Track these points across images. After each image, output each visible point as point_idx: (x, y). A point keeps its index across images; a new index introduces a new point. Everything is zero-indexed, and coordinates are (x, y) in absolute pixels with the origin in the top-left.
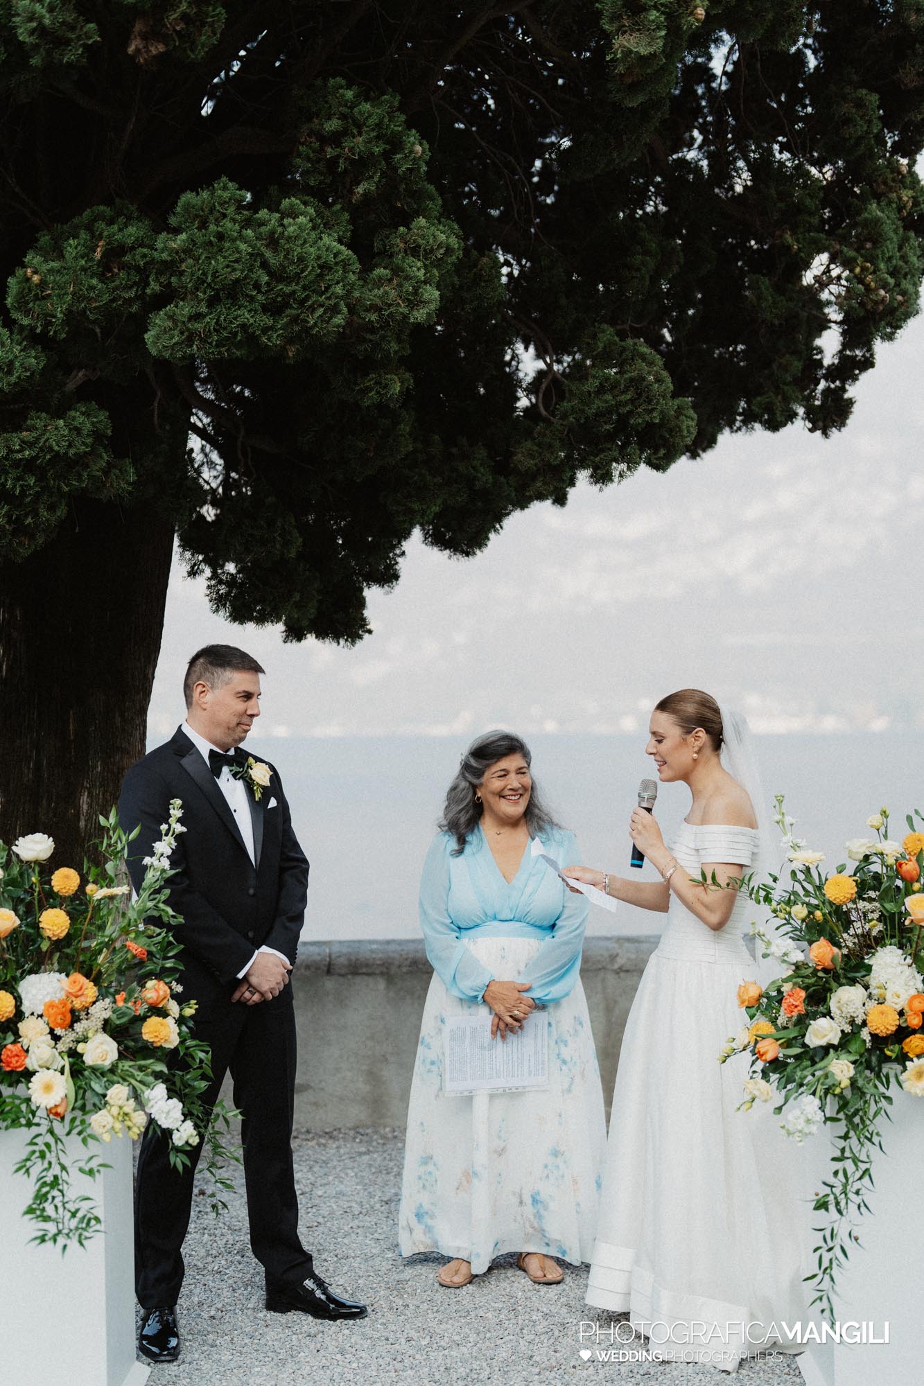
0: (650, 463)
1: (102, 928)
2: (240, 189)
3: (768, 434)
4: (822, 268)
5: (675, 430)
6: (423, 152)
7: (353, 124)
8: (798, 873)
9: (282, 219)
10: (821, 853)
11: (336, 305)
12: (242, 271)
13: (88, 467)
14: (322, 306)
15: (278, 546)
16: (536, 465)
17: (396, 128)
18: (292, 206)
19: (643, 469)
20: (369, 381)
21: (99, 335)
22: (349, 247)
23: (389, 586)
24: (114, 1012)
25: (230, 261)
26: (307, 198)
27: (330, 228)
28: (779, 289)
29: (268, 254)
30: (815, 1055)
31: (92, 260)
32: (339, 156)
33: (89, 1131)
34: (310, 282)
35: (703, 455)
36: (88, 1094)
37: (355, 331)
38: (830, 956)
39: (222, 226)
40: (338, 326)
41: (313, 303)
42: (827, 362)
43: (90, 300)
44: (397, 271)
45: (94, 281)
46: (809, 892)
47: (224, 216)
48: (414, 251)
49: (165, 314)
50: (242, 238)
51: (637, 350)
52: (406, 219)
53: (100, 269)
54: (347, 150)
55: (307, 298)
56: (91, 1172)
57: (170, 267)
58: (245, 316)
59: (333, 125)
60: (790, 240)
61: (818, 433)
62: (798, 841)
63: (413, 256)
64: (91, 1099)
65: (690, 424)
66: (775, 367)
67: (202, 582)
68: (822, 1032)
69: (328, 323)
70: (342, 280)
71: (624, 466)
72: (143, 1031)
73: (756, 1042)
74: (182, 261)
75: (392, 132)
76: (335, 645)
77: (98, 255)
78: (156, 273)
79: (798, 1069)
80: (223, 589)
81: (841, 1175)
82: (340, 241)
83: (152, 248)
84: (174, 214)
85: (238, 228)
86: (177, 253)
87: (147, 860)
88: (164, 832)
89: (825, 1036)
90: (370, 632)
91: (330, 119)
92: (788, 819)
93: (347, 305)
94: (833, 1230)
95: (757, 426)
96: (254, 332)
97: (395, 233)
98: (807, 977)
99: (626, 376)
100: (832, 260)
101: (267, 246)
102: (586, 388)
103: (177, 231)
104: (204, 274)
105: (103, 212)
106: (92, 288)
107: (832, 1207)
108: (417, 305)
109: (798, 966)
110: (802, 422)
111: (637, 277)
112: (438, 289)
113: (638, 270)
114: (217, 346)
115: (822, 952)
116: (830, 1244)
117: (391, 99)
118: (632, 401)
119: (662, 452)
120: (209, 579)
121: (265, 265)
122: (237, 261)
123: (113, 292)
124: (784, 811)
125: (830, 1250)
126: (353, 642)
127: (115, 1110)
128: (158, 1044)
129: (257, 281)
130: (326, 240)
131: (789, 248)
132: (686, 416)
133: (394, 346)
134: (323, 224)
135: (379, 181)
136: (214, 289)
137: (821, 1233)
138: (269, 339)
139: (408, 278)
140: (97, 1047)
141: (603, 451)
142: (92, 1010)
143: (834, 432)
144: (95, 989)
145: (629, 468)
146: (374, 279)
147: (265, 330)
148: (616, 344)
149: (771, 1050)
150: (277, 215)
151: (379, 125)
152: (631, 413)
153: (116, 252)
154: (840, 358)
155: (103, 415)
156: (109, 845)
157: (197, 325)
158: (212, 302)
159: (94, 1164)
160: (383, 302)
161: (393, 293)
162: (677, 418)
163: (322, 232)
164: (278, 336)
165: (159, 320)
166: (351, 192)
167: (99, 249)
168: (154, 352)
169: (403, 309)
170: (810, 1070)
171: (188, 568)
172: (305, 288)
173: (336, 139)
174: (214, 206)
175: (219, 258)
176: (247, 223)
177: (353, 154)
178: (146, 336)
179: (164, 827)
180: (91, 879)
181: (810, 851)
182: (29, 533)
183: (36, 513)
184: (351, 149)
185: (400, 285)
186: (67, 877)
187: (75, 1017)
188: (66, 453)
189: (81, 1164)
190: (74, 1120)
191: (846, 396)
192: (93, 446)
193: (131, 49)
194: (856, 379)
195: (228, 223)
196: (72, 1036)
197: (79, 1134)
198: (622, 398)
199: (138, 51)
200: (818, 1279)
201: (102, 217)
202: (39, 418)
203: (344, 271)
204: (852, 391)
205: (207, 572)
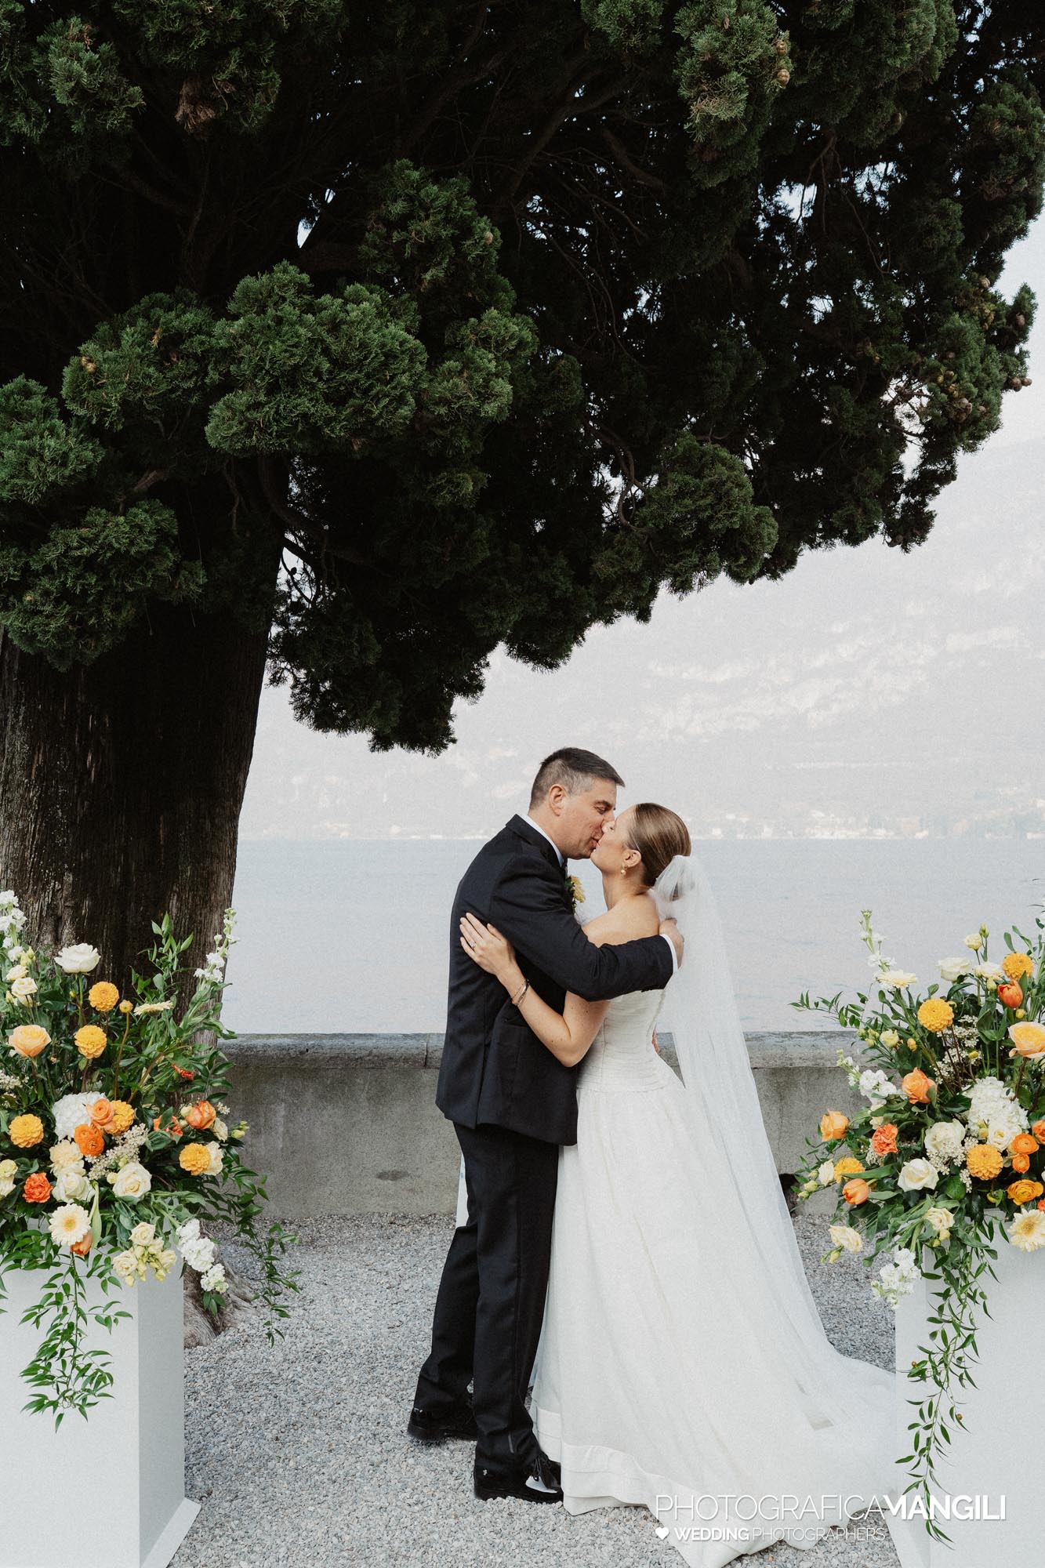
0: (730, 573)
2: (299, 272)
3: (848, 548)
6: (495, 239)
7: (418, 207)
8: (887, 994)
9: (345, 304)
10: (912, 975)
11: (403, 395)
12: (302, 357)
13: (152, 566)
14: (386, 396)
15: (356, 653)
16: (616, 573)
17: (465, 213)
18: (357, 292)
19: (723, 578)
20: (440, 480)
21: (162, 430)
22: (417, 336)
23: (473, 696)
24: (150, 1138)
25: (288, 346)
26: (373, 286)
27: (398, 319)
28: (860, 402)
29: (329, 340)
30: (909, 1199)
31: (149, 348)
32: (405, 241)
33: (111, 1273)
34: (374, 370)
35: (783, 576)
36: (118, 1228)
37: (420, 426)
38: (926, 1090)
39: (282, 310)
40: (405, 418)
41: (378, 393)
42: (906, 478)
43: (147, 389)
44: (468, 364)
45: (151, 370)
46: (899, 1014)
47: (284, 299)
48: (485, 342)
49: (224, 404)
50: (301, 322)
51: (718, 455)
52: (478, 311)
53: (158, 358)
54: (413, 234)
55: (371, 387)
56: (107, 1322)
57: (227, 355)
58: (305, 404)
59: (398, 207)
60: (871, 351)
61: (898, 547)
62: (888, 959)
63: (485, 348)
64: (119, 1235)
65: (771, 531)
66: (855, 479)
67: (285, 690)
68: (917, 1175)
69: (393, 413)
70: (409, 370)
71: (702, 574)
72: (180, 1159)
73: (843, 1183)
74: (240, 347)
75: (461, 216)
76: (421, 753)
77: (155, 342)
78: (215, 363)
79: (890, 1215)
80: (306, 698)
81: (939, 1339)
82: (408, 330)
83: (210, 335)
84: (233, 298)
85: (298, 312)
86: (234, 339)
87: (199, 973)
88: (217, 943)
89: (921, 1179)
90: (454, 741)
91: (395, 201)
92: (876, 937)
93: (415, 397)
94: (931, 1404)
95: (837, 541)
96: (316, 423)
97: (466, 324)
98: (899, 1112)
99: (705, 480)
101: (328, 331)
103: (236, 317)
104: (262, 359)
105: (161, 299)
106: (149, 377)
107: (930, 1377)
108: (489, 399)
109: (889, 1100)
110: (882, 537)
111: (717, 382)
112: (510, 383)
113: (718, 375)
114: (278, 437)
115: (916, 1085)
116: (929, 1421)
117: (460, 183)
118: (712, 506)
119: (743, 559)
120: (293, 686)
121: (326, 351)
122: (296, 346)
123: (171, 382)
124: (871, 927)
125: (928, 1427)
126: (438, 752)
127: (139, 1251)
128: (196, 1174)
129: (317, 368)
130: (392, 328)
131: (871, 359)
132: (767, 524)
133: (465, 442)
134: (389, 312)
135: (448, 268)
136: (272, 376)
137: (919, 1407)
138: (332, 431)
139: (478, 369)
140: (129, 1177)
141: (682, 557)
142: (127, 1135)
143: (914, 548)
144: (133, 1111)
145: (709, 578)
146: (444, 372)
147: (329, 421)
148: (695, 449)
149: (859, 1191)
150: (340, 301)
151: (447, 208)
152: (711, 518)
153: (174, 341)
154: (921, 473)
155: (167, 514)
156: (160, 955)
157: (255, 415)
158: (272, 390)
159: (111, 1312)
160: (452, 395)
161: (463, 386)
162: (758, 525)
163: (388, 321)
164: (342, 427)
165: (218, 410)
166: (421, 281)
167: (156, 337)
168: (213, 443)
169: (474, 403)
170: (904, 1217)
171: (275, 678)
172: (368, 376)
173: (402, 222)
174: (273, 288)
175: (277, 342)
176: (310, 308)
177: (420, 238)
178: (206, 428)
179: (218, 937)
181: (901, 971)
182: (95, 634)
183: (99, 614)
184: (418, 233)
185: (470, 378)
186: (104, 991)
187: (109, 1142)
188: (127, 552)
189: (99, 1311)
190: (98, 1258)
191: (926, 510)
192: (156, 544)
193: (178, 116)
194: (936, 492)
195: (287, 307)
196: (105, 1163)
197: (101, 1275)
198: (701, 502)
199: (185, 116)
200: (914, 1461)
201: (158, 304)
202: (99, 514)
203: (411, 360)
204: (933, 505)
205: (290, 681)
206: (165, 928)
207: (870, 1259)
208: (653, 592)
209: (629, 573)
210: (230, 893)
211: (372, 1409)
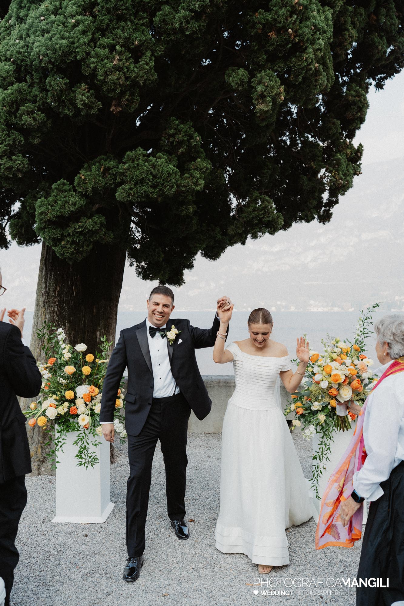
0: (269, 232)
1: (101, 372)
2: (144, 150)
3: (306, 223)
4: (323, 173)
5: (277, 223)
6: (199, 139)
7: (178, 131)
9: (157, 159)
11: (173, 185)
12: (145, 175)
13: (99, 233)
14: (168, 185)
15: (156, 257)
16: (234, 233)
17: (191, 132)
18: (160, 155)
19: (267, 234)
20: (183, 208)
21: (102, 194)
22: (177, 168)
23: (190, 269)
25: (141, 172)
26: (164, 153)
27: (171, 162)
28: (310, 180)
29: (152, 170)
30: (314, 413)
31: (100, 172)
32: (174, 141)
33: (95, 433)
34: (165, 179)
35: (288, 229)
36: (96, 421)
37: (179, 193)
39: (138, 162)
40: (173, 192)
41: (166, 185)
42: (324, 202)
43: (99, 184)
44: (191, 175)
45: (101, 178)
47: (139, 159)
48: (196, 169)
49: (121, 188)
50: (144, 165)
52: (194, 159)
53: (102, 175)
55: (164, 183)
56: (96, 445)
57: (123, 174)
58: (145, 188)
59: (172, 131)
60: (313, 165)
61: (322, 223)
64: (96, 423)
65: (281, 222)
66: (308, 203)
67: (134, 268)
69: (170, 190)
70: (175, 178)
71: (261, 233)
73: (297, 409)
74: (127, 172)
77: (102, 170)
78: (119, 176)
79: (309, 417)
80: (140, 270)
81: (321, 449)
82: (174, 166)
83: (118, 168)
84: (124, 158)
85: (143, 162)
86: (125, 170)
89: (317, 407)
90: (185, 283)
91: (171, 129)
93: (176, 185)
94: (318, 466)
95: (303, 221)
96: (148, 194)
97: (191, 163)
100: (326, 171)
101: (152, 168)
102: (249, 210)
103: (125, 163)
104: (133, 176)
105: (103, 157)
106: (100, 180)
107: (318, 459)
108: (198, 185)
110: (317, 220)
112: (204, 180)
113: (266, 174)
114: (137, 197)
117: (190, 123)
118: (263, 214)
119: (273, 229)
120: (136, 267)
121: (151, 173)
122: (143, 172)
123: (106, 181)
125: (317, 471)
126: (180, 286)
129: (149, 178)
130: (170, 166)
131: (313, 167)
132: (280, 219)
133: (190, 197)
134: (169, 161)
135: (186, 148)
136: (136, 181)
137: (315, 467)
138: (152, 196)
139: (194, 177)
141: (255, 229)
142: (97, 396)
143: (327, 223)
144: (98, 390)
145: (262, 234)
146: (184, 177)
147: (151, 193)
149: (301, 411)
150: (155, 158)
151: (186, 131)
152: (263, 217)
153: (107, 169)
154: (328, 201)
155: (103, 218)
156: (103, 347)
157: (131, 191)
158: (135, 185)
159: (97, 442)
160: (187, 184)
161: (190, 182)
162: (277, 219)
163: (169, 163)
164: (155, 195)
165: (120, 190)
166: (178, 151)
168: (118, 199)
169: (193, 186)
170: (312, 417)
171: (130, 264)
172: (163, 180)
173: (173, 135)
174: (136, 156)
175: (138, 171)
176: (146, 161)
178: (116, 195)
180: (98, 357)
182: (81, 253)
183: (83, 247)
184: (177, 139)
185: (192, 179)
186: (90, 357)
187: (92, 399)
188: (92, 230)
189: (93, 442)
190: (91, 429)
191: (330, 212)
192: (100, 227)
193: (111, 109)
194: (333, 207)
195: (140, 161)
196: (91, 404)
197: (92, 433)
198: (260, 213)
199: (113, 110)
200: (313, 480)
201: (103, 159)
202: (84, 219)
203: (175, 175)
204: (332, 211)
205: (136, 265)
206: (104, 339)
207: (303, 429)
208: (246, 238)
209: (239, 233)
210: (115, 329)
211: (161, 482)
